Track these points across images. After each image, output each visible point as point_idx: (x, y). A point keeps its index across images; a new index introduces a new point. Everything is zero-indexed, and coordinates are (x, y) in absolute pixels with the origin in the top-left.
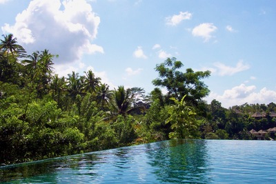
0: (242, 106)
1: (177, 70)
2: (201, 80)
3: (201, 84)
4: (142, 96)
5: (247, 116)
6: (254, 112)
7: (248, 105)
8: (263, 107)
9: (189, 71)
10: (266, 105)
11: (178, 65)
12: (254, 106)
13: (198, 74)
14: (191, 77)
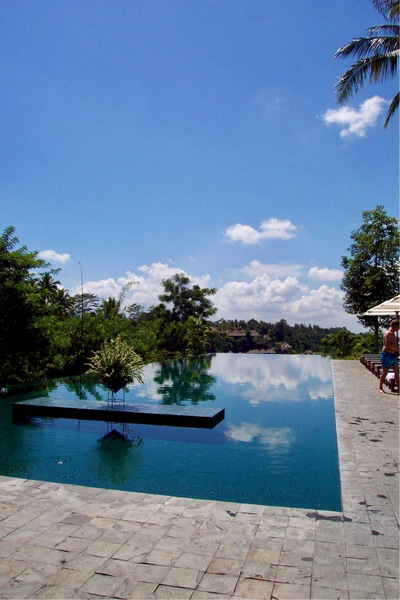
0: (217, 322)
1: (184, 286)
2: (207, 297)
3: (208, 301)
4: (95, 305)
5: (224, 335)
6: (233, 330)
7: (224, 322)
8: (242, 325)
9: (197, 287)
10: (246, 321)
11: (185, 281)
12: (231, 322)
13: (205, 291)
14: (198, 293)
